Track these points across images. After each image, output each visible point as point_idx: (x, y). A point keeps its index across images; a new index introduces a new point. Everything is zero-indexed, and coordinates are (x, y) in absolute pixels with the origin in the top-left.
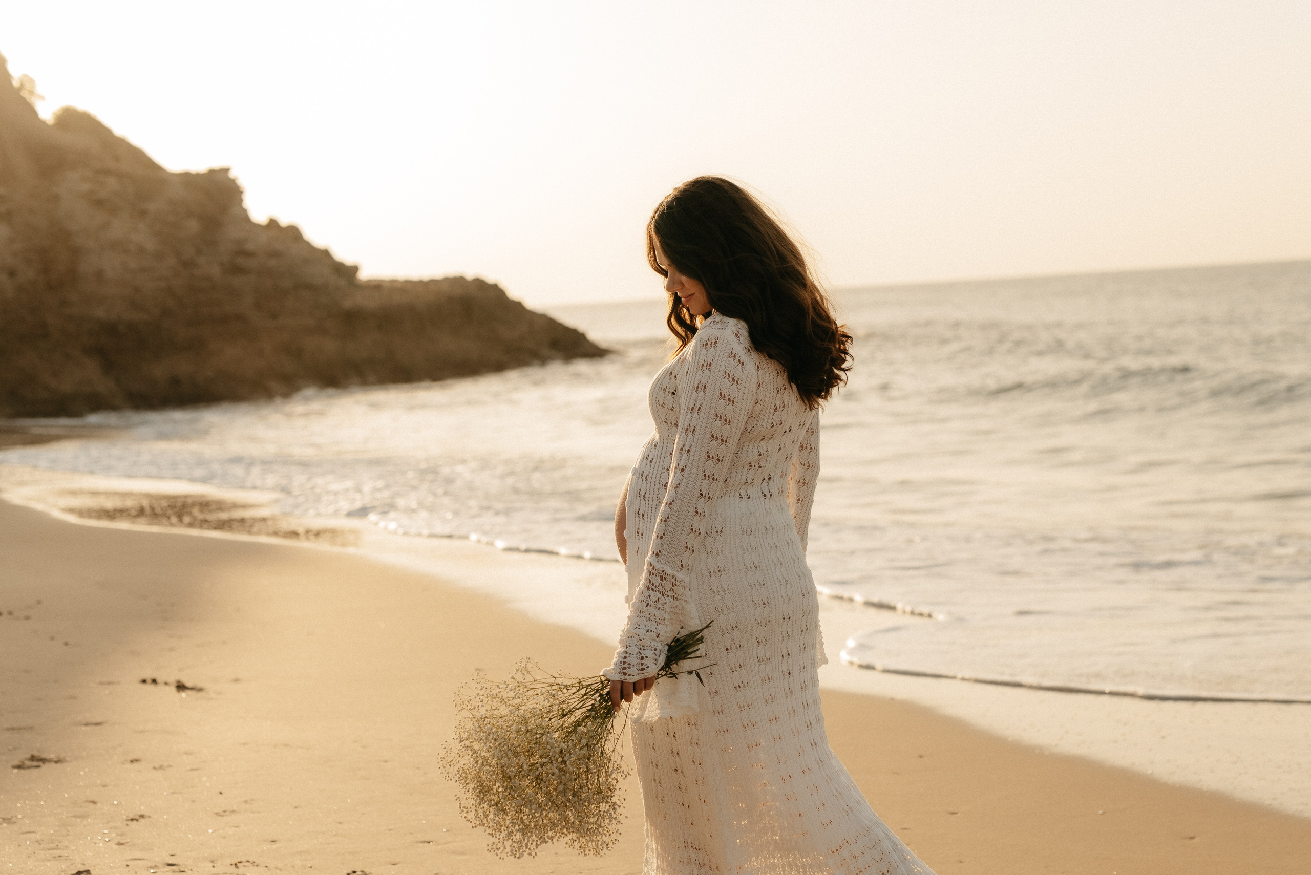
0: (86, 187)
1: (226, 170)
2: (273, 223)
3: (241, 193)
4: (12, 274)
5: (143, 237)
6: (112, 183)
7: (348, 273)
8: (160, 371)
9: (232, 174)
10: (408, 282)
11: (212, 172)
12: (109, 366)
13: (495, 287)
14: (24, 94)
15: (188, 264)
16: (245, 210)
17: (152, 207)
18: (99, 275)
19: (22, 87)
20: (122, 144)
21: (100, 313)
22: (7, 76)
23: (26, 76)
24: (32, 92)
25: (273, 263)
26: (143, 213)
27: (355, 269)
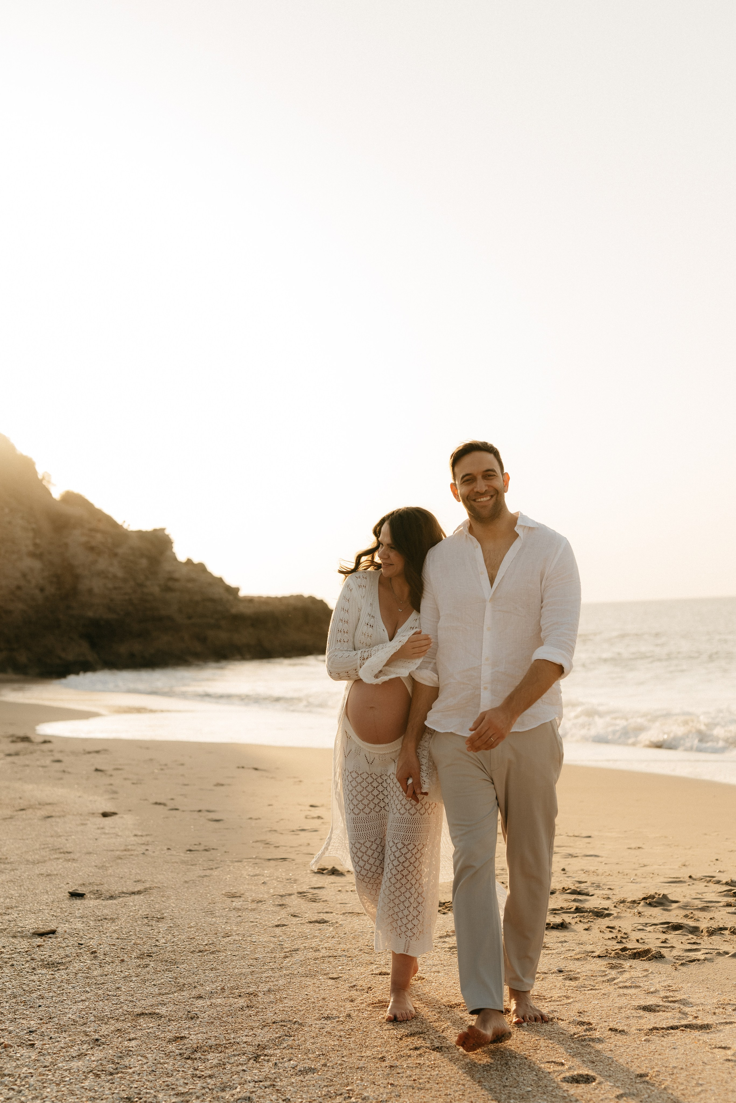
0: (84, 539)
1: (163, 530)
2: (189, 562)
3: (172, 543)
4: (42, 590)
5: (116, 570)
6: (99, 537)
7: (233, 591)
8: (123, 649)
9: (167, 532)
10: (269, 598)
11: (155, 530)
12: (93, 645)
13: (321, 602)
14: (45, 483)
15: (141, 585)
16: (174, 554)
17: (120, 551)
18: (90, 591)
19: (43, 478)
20: (99, 512)
21: (90, 614)
22: (35, 473)
23: (46, 472)
24: (49, 482)
25: (190, 585)
26: (116, 555)
27: (237, 590)
